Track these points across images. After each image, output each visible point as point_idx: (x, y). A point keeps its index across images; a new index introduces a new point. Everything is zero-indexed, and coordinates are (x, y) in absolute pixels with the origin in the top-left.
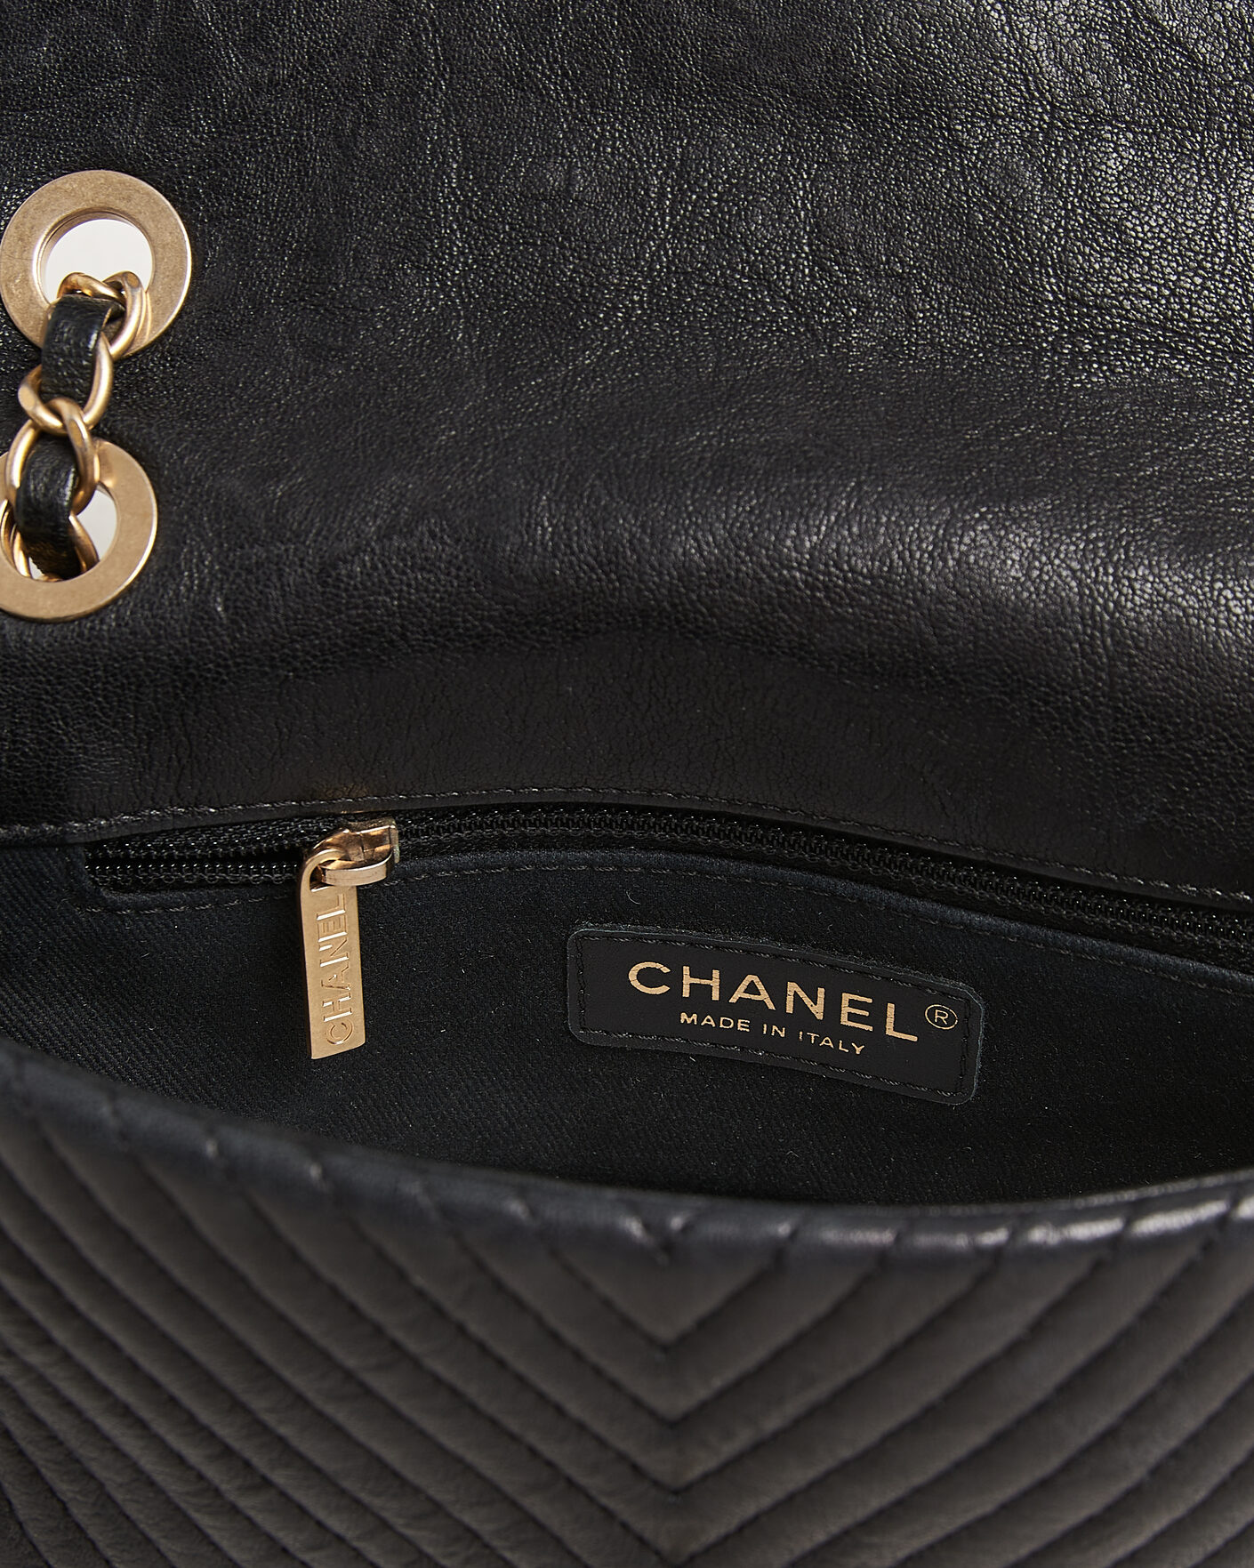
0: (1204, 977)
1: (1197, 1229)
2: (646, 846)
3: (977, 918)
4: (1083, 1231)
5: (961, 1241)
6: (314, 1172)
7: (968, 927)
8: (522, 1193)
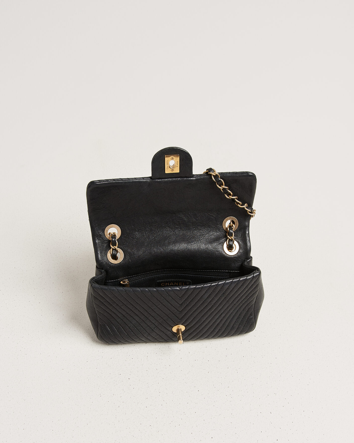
0: (209, 277)
1: (216, 285)
2: (163, 274)
3: (191, 275)
4: (208, 285)
5: (200, 286)
6: (147, 289)
7: (190, 276)
8: (170, 288)
